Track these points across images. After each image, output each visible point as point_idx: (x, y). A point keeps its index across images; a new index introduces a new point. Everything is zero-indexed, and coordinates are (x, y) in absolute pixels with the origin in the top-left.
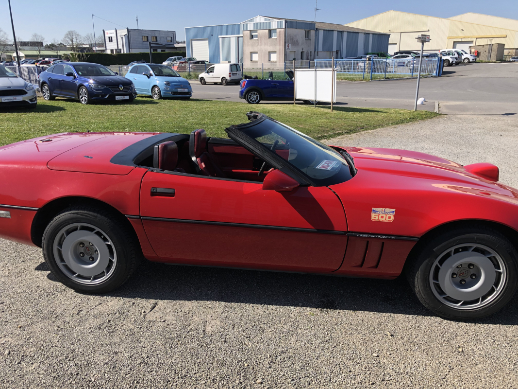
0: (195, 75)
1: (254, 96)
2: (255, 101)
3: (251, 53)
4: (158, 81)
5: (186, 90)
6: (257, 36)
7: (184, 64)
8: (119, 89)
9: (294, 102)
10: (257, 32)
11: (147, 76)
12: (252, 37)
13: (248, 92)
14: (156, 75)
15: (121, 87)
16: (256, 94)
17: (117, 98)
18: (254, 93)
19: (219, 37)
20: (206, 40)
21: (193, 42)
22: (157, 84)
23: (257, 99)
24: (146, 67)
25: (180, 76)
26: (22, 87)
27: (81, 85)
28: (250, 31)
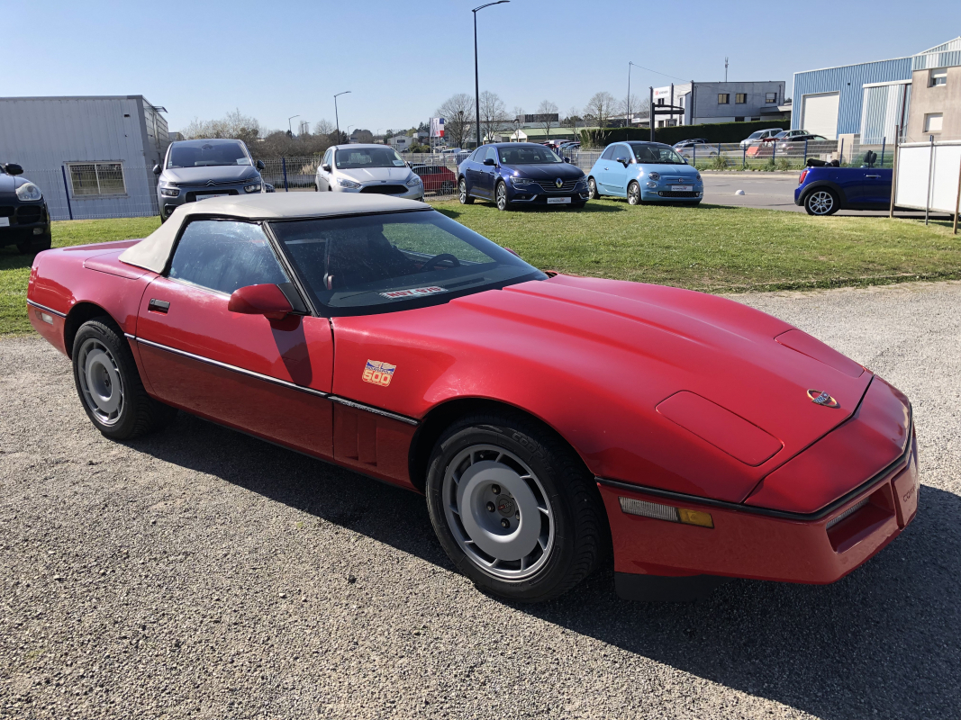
0: (783, 162)
1: (822, 201)
2: (824, 210)
3: (928, 116)
4: (641, 172)
5: (689, 189)
6: (944, 80)
7: (773, 142)
8: (556, 185)
9: (889, 213)
10: (946, 72)
11: (624, 163)
12: (933, 82)
13: (810, 192)
14: (639, 162)
15: (559, 183)
16: (828, 197)
17: (550, 201)
18: (823, 195)
19: (865, 85)
20: (836, 93)
21: (808, 100)
22: (638, 178)
23: (828, 207)
24: (624, 146)
25: (686, 164)
26: (403, 181)
27: (500, 179)
28: (931, 71)
